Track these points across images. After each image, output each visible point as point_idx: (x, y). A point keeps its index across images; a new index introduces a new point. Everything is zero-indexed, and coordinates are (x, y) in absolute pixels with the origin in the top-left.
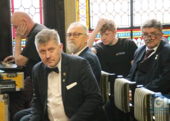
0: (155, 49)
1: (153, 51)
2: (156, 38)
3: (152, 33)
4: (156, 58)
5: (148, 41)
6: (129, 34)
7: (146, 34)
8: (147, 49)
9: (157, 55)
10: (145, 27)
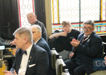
0: (89, 36)
1: (88, 37)
2: (90, 30)
3: (89, 27)
4: (88, 41)
5: (86, 31)
6: (79, 25)
7: (85, 27)
8: (84, 36)
9: (89, 40)
10: (85, 23)
